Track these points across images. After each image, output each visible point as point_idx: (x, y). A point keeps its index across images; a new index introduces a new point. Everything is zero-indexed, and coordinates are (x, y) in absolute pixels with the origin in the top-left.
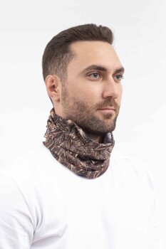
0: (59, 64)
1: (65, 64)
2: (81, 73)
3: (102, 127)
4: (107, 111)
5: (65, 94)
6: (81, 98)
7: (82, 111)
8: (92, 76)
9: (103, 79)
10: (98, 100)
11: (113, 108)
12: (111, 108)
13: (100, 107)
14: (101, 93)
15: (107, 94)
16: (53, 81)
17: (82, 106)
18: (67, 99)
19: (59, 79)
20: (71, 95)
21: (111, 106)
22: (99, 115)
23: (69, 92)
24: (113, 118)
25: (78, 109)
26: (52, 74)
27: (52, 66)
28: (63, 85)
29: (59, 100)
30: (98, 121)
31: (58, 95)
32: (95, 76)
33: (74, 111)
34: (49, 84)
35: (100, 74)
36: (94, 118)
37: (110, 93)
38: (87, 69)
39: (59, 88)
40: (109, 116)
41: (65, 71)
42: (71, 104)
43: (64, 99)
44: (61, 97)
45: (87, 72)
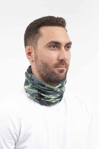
0: (33, 40)
1: (37, 40)
2: (46, 46)
3: (58, 77)
4: (61, 68)
5: (36, 58)
6: (45, 60)
7: (46, 68)
8: (52, 47)
9: (59, 49)
10: (55, 61)
11: (64, 66)
12: (63, 66)
13: (56, 66)
14: (57, 57)
15: (61, 58)
16: (29, 50)
17: (46, 65)
18: (37, 61)
19: (33, 48)
20: (40, 59)
21: (63, 65)
22: (56, 70)
23: (39, 56)
24: (65, 72)
25: (43, 67)
26: (29, 46)
27: (29, 41)
28: (35, 53)
29: (33, 61)
30: (56, 74)
31: (32, 58)
32: (54, 47)
33: (42, 68)
34: (27, 51)
35: (57, 46)
36: (53, 72)
37: (62, 57)
38: (48, 43)
39: (33, 54)
40: (62, 71)
41: (36, 44)
42: (40, 64)
43: (36, 61)
44: (34, 59)
45: (49, 45)
